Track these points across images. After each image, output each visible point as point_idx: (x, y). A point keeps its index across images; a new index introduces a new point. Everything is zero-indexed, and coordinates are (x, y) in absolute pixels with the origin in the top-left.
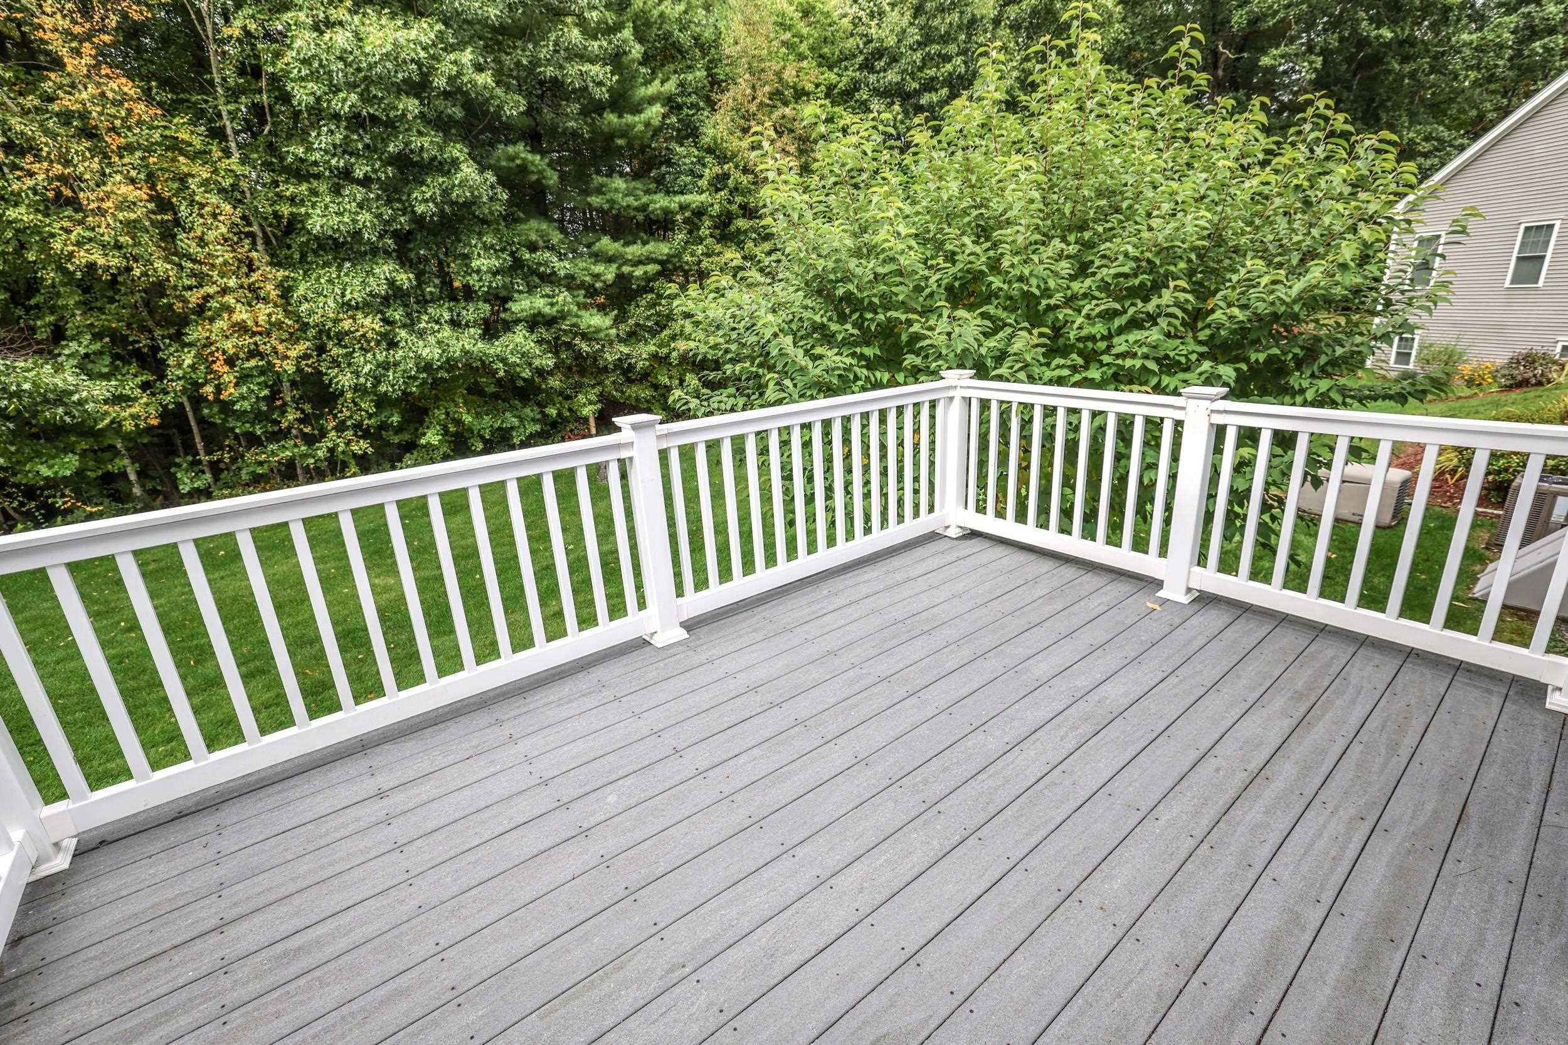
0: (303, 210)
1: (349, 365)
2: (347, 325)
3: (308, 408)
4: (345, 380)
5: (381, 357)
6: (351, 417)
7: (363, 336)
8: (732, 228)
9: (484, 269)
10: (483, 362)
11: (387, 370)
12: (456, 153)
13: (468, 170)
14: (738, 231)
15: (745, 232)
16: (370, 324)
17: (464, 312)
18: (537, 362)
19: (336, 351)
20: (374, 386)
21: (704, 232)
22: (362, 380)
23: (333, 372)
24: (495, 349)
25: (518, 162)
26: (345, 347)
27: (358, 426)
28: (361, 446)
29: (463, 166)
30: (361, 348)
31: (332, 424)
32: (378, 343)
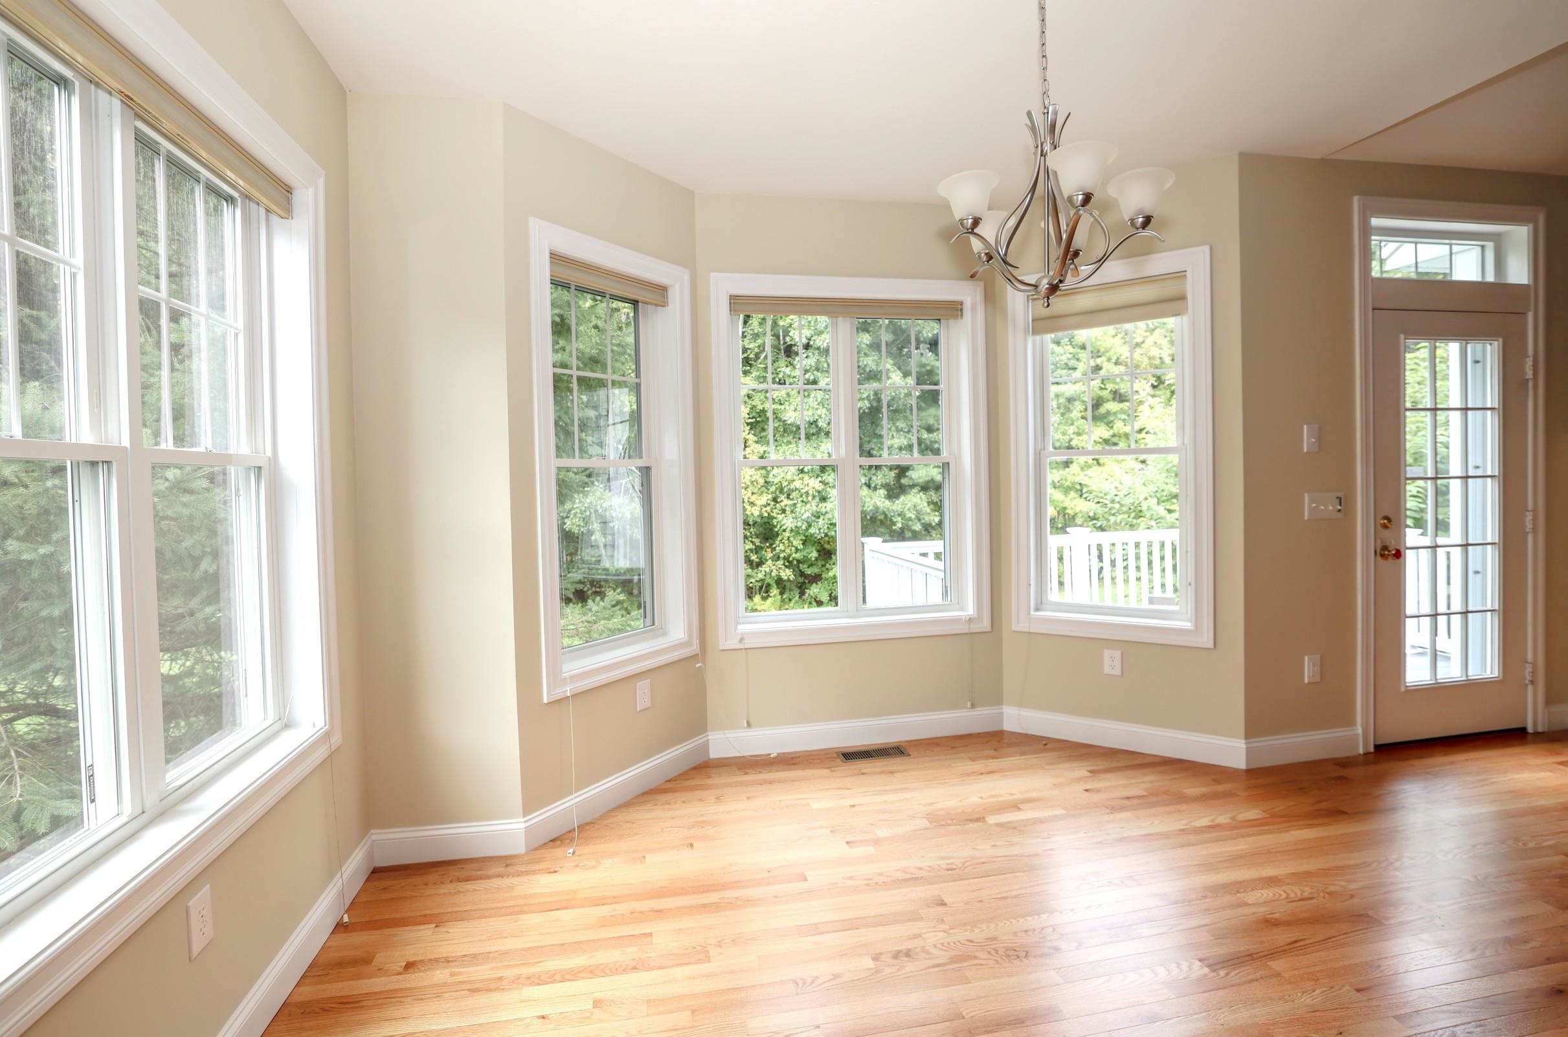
0: (782, 407)
1: (792, 512)
2: (798, 484)
3: (757, 541)
4: (788, 522)
5: (814, 508)
6: (784, 551)
7: (807, 493)
8: (1102, 410)
9: (896, 446)
10: (886, 516)
11: (819, 517)
12: (888, 366)
13: (896, 378)
14: (1108, 413)
15: (1115, 414)
16: (814, 484)
17: (874, 478)
18: (927, 519)
19: (786, 502)
20: (807, 529)
21: (1075, 414)
22: (799, 524)
23: (780, 517)
24: (897, 505)
25: (928, 368)
26: (792, 499)
27: (786, 559)
28: (787, 574)
29: (893, 375)
30: (803, 501)
31: (770, 555)
32: (814, 497)
